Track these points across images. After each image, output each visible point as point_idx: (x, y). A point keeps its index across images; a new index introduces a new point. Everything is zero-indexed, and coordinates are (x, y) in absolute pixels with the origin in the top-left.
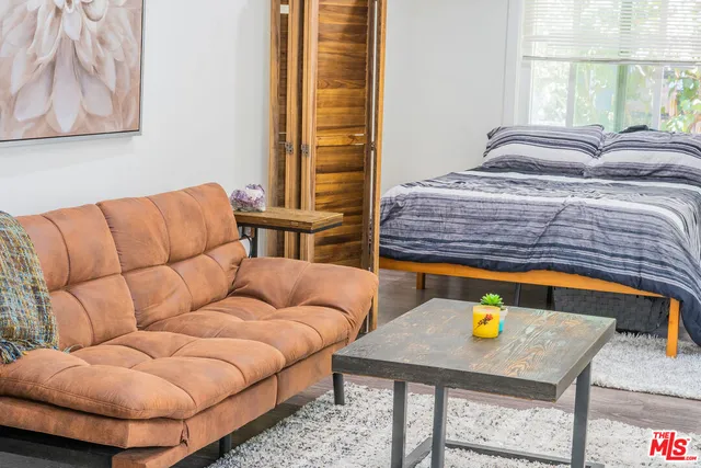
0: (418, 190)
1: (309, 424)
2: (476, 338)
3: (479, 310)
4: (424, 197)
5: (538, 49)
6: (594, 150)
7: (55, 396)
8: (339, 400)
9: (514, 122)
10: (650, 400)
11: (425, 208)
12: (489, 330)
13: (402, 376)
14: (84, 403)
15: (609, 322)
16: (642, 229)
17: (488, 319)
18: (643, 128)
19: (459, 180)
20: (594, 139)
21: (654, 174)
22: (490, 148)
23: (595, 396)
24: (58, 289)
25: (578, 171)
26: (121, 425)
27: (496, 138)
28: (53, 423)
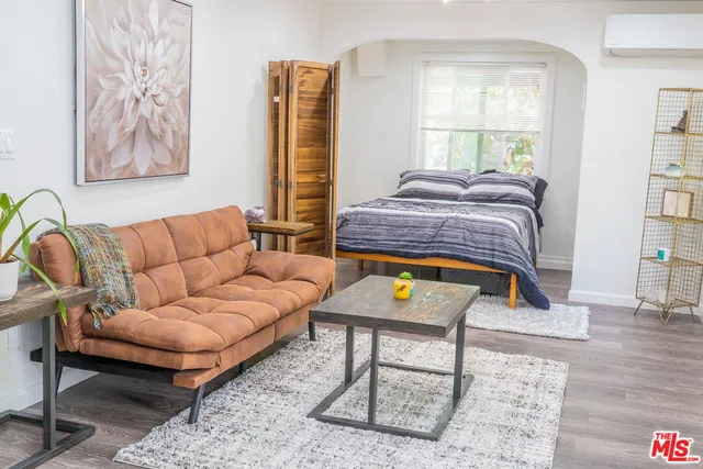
0: (359, 209)
1: (294, 353)
2: (396, 299)
3: (398, 282)
4: (362, 213)
5: (430, 124)
6: (465, 185)
7: (138, 339)
8: (312, 337)
9: (416, 167)
10: (500, 335)
11: (363, 220)
12: (405, 294)
13: (351, 323)
14: (156, 342)
15: (476, 288)
16: (495, 232)
17: (403, 287)
18: (494, 171)
19: (384, 203)
20: (465, 178)
21: (501, 199)
22: (401, 183)
23: (468, 333)
24: (139, 271)
25: (454, 197)
26: (179, 356)
27: (406, 177)
28: (136, 355)
